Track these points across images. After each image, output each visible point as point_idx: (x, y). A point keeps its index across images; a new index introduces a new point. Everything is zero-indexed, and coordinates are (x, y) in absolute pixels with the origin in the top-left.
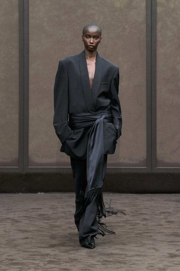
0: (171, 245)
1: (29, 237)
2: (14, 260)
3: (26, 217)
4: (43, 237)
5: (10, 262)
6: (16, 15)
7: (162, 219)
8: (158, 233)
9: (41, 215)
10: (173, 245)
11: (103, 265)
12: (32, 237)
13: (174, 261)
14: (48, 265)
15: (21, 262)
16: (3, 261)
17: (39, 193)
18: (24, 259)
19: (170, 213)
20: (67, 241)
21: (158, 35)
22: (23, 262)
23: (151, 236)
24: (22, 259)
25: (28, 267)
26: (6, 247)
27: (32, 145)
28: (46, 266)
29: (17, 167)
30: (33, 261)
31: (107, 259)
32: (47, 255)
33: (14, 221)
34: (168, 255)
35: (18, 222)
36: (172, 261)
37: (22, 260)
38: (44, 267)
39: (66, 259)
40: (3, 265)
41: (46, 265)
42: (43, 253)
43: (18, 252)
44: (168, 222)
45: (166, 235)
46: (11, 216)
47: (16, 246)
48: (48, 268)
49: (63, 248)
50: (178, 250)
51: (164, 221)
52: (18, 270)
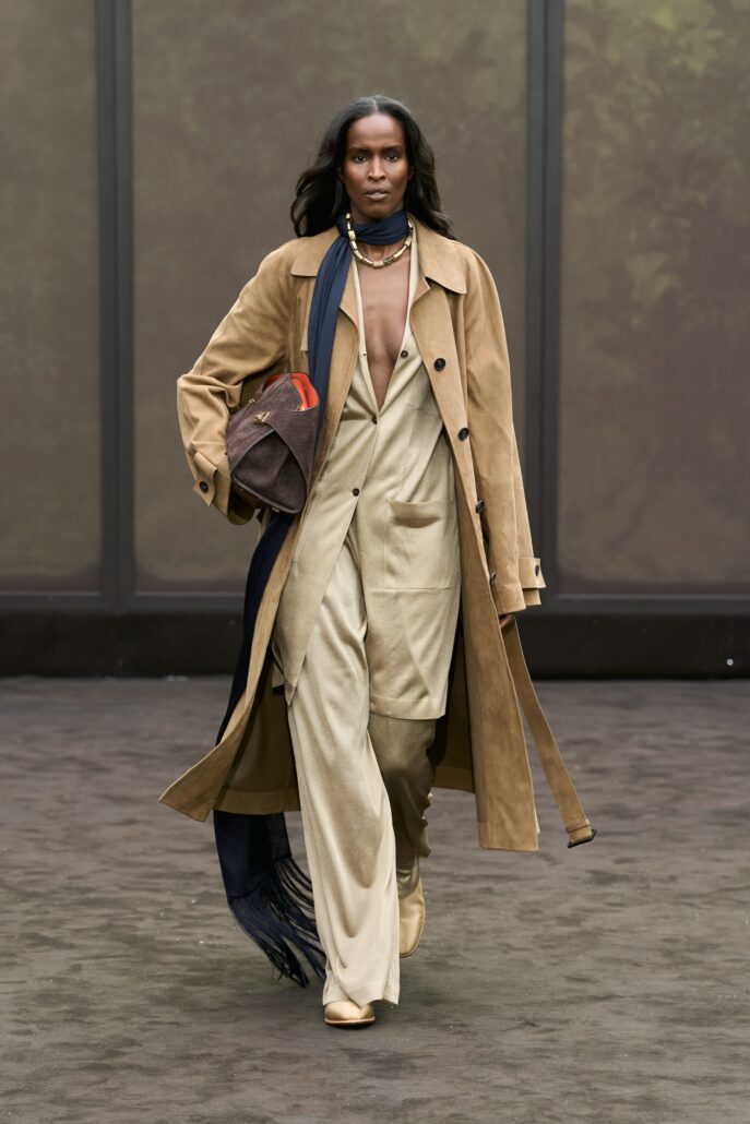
1: (140, 817)
2: (90, 890)
3: (130, 754)
5: (77, 897)
6: (89, 86)
10: (605, 844)
12: (147, 818)
13: (609, 894)
14: (199, 907)
15: (112, 896)
16: (54, 892)
17: (171, 679)
18: (123, 888)
19: (597, 742)
21: (568, 154)
22: (118, 896)
24: (116, 889)
25: (135, 912)
26: (65, 851)
27: (149, 520)
28: (194, 910)
29: (96, 594)
30: (152, 896)
32: (198, 874)
33: (90, 768)
34: (589, 875)
35: (100, 769)
36: (600, 895)
37: (114, 892)
38: (187, 913)
40: (54, 906)
41: (194, 907)
42: (184, 870)
43: (102, 867)
44: (592, 771)
46: (79, 750)
47: (94, 847)
48: (201, 918)
50: (621, 861)
51: (577, 768)
52: (103, 921)
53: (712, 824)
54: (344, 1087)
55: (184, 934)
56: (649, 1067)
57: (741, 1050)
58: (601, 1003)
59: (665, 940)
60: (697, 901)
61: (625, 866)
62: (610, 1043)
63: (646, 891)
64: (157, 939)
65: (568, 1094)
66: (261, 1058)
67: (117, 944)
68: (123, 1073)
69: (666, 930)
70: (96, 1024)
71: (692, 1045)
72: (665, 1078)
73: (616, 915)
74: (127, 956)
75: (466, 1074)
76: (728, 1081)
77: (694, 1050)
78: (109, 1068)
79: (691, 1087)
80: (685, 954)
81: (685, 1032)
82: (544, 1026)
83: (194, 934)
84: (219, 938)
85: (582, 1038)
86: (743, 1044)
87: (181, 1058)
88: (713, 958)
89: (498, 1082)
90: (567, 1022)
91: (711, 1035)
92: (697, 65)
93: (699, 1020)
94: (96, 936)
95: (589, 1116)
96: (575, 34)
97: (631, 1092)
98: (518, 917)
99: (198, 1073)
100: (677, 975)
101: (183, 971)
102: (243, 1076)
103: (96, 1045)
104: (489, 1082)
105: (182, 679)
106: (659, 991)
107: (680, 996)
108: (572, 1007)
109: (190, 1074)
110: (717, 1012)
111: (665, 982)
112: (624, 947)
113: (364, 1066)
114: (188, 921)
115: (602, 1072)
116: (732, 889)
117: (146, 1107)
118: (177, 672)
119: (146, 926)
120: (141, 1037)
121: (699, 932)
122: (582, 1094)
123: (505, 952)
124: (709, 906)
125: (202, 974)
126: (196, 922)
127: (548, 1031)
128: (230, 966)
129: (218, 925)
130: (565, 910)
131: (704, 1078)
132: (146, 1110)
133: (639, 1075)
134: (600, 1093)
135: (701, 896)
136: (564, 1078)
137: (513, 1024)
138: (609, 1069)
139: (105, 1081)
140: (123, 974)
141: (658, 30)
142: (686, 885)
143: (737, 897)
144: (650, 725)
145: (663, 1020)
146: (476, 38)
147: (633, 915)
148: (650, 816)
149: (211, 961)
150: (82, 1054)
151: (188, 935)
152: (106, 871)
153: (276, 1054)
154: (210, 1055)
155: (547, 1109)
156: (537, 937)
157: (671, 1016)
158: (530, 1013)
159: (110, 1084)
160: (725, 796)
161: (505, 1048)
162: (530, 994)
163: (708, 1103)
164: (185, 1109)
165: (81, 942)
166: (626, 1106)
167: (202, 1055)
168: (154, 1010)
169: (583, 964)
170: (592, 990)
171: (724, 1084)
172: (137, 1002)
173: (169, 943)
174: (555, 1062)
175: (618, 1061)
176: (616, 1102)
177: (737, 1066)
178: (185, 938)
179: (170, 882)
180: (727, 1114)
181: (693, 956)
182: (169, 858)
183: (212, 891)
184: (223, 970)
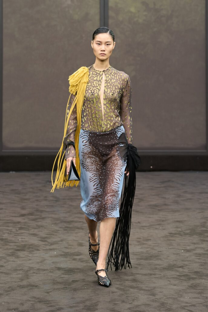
4: (15, 208)
9: (13, 190)
11: (64, 230)
12: (5, 208)
14: (19, 231)
17: (11, 172)
20: (35, 211)
25: (3, 232)
27: (6, 133)
28: (17, 231)
30: (7, 228)
31: (68, 226)
32: (19, 222)
39: (34, 226)
42: (15, 221)
48: (20, 234)
49: (31, 217)
53: (148, 208)
54: (57, 277)
55: (15, 238)
56: (134, 271)
57: (157, 266)
59: (137, 238)
60: (145, 228)
64: (9, 239)
66: (35, 270)
69: (138, 236)
71: (145, 265)
72: (138, 274)
76: (154, 274)
77: (145, 267)
79: (145, 276)
80: (143, 242)
81: (143, 262)
83: (18, 238)
84: (24, 239)
87: (15, 270)
88: (150, 243)
91: (150, 263)
92: (141, 21)
93: (146, 259)
95: (119, 284)
96: (111, 13)
97: (130, 278)
99: (19, 274)
100: (141, 247)
101: (15, 247)
102: (31, 275)
105: (14, 172)
106: (136, 251)
107: (142, 253)
109: (17, 274)
110: (151, 257)
111: (138, 249)
113: (62, 272)
114: (16, 234)
116: (154, 225)
117: (6, 283)
118: (13, 170)
119: (5, 236)
120: (5, 265)
121: (146, 236)
124: (148, 230)
125: (20, 248)
126: (18, 235)
128: (27, 246)
129: (24, 235)
131: (148, 274)
133: (132, 273)
135: (146, 226)
141: (131, 12)
142: (143, 224)
143: (155, 227)
146: (87, 14)
149: (22, 245)
153: (39, 269)
154: (22, 269)
157: (139, 258)
160: (152, 201)
163: (150, 280)
164: (16, 283)
166: (129, 281)
167: (20, 269)
168: (8, 258)
171: (153, 275)
172: (4, 255)
173: (12, 240)
176: (126, 280)
177: (157, 271)
178: (16, 239)
179: (12, 224)
180: (154, 283)
181: (145, 242)
182: (11, 218)
183: (23, 227)
184: (25, 247)
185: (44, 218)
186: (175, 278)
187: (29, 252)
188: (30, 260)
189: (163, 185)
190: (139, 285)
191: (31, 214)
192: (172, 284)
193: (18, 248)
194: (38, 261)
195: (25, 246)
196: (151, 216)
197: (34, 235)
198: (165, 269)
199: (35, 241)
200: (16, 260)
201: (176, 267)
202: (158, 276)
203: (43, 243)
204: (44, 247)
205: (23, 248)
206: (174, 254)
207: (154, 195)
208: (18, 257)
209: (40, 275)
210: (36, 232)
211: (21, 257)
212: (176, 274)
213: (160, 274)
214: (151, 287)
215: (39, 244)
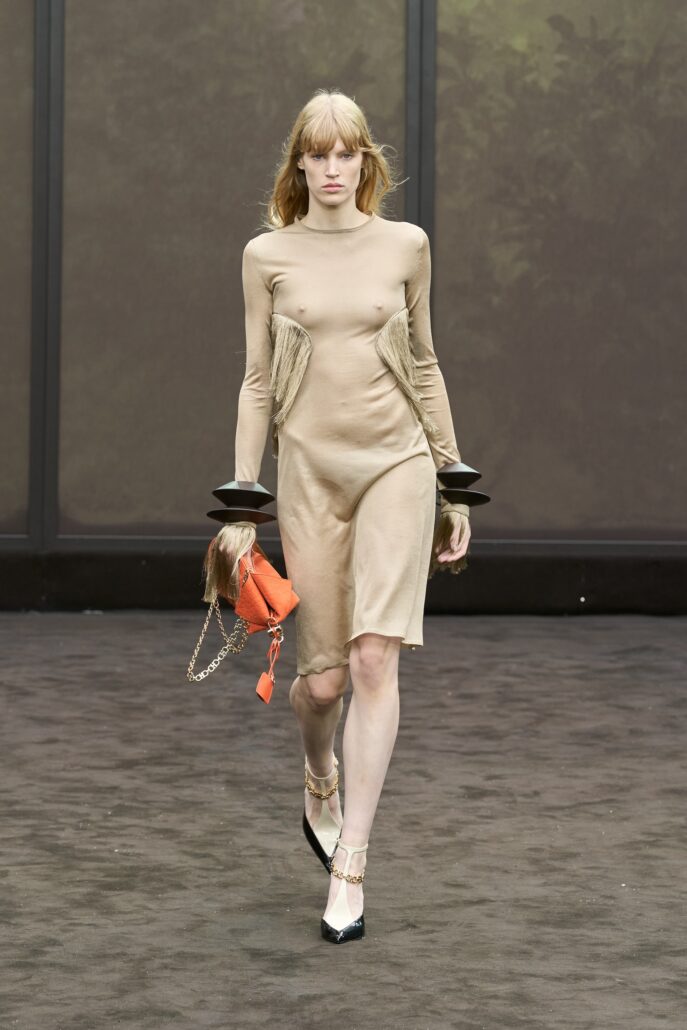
0: (469, 762)
1: (61, 737)
2: (16, 802)
3: (50, 679)
4: (99, 738)
5: (5, 809)
6: (26, 95)
7: (444, 688)
8: (434, 728)
9: (96, 675)
10: (476, 762)
11: (272, 818)
12: (67, 738)
13: (479, 808)
14: (114, 819)
15: (36, 808)
17: (88, 612)
18: (46, 801)
19: (467, 671)
20: (171, 749)
21: (439, 157)
22: (41, 808)
23: (412, 738)
24: (39, 802)
25: (57, 823)
27: (70, 472)
28: (108, 821)
29: (24, 536)
30: (72, 808)
32: (113, 789)
33: (16, 692)
34: (461, 790)
35: (26, 694)
36: (473, 808)
37: (38, 805)
38: (103, 824)
39: (167, 802)
41: (110, 818)
42: (100, 785)
43: (27, 782)
44: (463, 696)
45: (456, 734)
46: (6, 676)
47: (20, 763)
48: (116, 828)
49: (156, 770)
50: (490, 778)
51: (450, 694)
52: (28, 831)
53: (570, 744)
54: (245, 984)
55: (101, 843)
56: (519, 965)
57: (600, 950)
58: (476, 907)
59: (530, 849)
60: (558, 814)
61: (494, 781)
62: (484, 943)
63: (512, 805)
64: (76, 847)
65: (446, 991)
66: (170, 957)
67: (38, 852)
68: (46, 970)
69: (530, 841)
70: (22, 925)
71: (557, 945)
72: (532, 975)
73: (488, 827)
74: (49, 863)
75: (354, 973)
76: (591, 978)
77: (558, 950)
78: (33, 966)
79: (558, 983)
80: (549, 862)
81: (551, 933)
82: (424, 928)
83: (110, 843)
84: (132, 846)
85: (459, 939)
86: (602, 944)
87: (99, 957)
88: (574, 866)
89: (384, 980)
90: (445, 924)
91: (573, 936)
92: (545, 84)
93: (562, 922)
94: (20, 845)
95: (467, 1011)
96: (445, 57)
97: (504, 988)
98: (399, 828)
99: (113, 971)
100: (543, 881)
101: (100, 877)
102: (154, 974)
103: (22, 945)
104: (375, 980)
105: (98, 613)
106: (525, 896)
107: (545, 900)
108: (449, 911)
109: (107, 972)
110: (578, 915)
111: (532, 887)
112: (495, 856)
113: (264, 965)
114: (104, 831)
115: (477, 970)
116: (589, 804)
117: (67, 1002)
118: (94, 607)
119: (66, 836)
120: (62, 937)
121: (561, 842)
122: (460, 990)
123: (389, 860)
124: (568, 819)
125: (117, 879)
126: (112, 832)
127: (428, 932)
128: (142, 873)
129: (131, 835)
130: (441, 821)
131: (569, 975)
132: (66, 1004)
133: (510, 973)
134: (477, 989)
135: (561, 808)
136: (444, 976)
137: (397, 926)
138: (484, 967)
139: (30, 978)
140: (46, 880)
141: (515, 53)
142: (550, 799)
143: (593, 811)
144: (513, 656)
145: (531, 922)
146: (359, 58)
147: (501, 826)
148: (516, 737)
149: (125, 868)
150: (8, 953)
151: (104, 844)
152: (32, 785)
153: (184, 953)
154: (125, 954)
155: (429, 1004)
156: (417, 846)
157: (538, 919)
158: (412, 916)
159: (35, 980)
160: (583, 719)
161: (390, 948)
162: (411, 898)
163: (572, 999)
164: (102, 1004)
165: (8, 850)
166: (500, 1002)
167: (118, 954)
168: (74, 913)
169: (458, 871)
170: (467, 895)
171: (587, 981)
172: (58, 904)
173: (87, 851)
174: (436, 961)
175: (491, 960)
176: (491, 997)
177: (598, 965)
178: (102, 847)
179: (88, 796)
180: (590, 1008)
181: (557, 864)
182: (87, 774)
183: (126, 804)
184: (136, 876)
185: (201, 775)
186: (664, 991)
187: (149, 893)
188: (150, 921)
189: (621, 665)
190: (533, 1014)
191: (158, 760)
192: (650, 1013)
193: (109, 879)
194: (182, 925)
195: (133, 872)
196: (580, 772)
197: (169, 833)
198: (630, 958)
199: (166, 854)
200: (102, 921)
201: (666, 953)
202: (600, 984)
203: (197, 863)
204: (199, 876)
205: (128, 878)
206: (660, 906)
207: (590, 699)
208: (109, 911)
209: (188, 973)
210: (172, 821)
211: (120, 912)
212: (667, 977)
213: (610, 978)
214: (578, 1023)
215: (184, 867)
